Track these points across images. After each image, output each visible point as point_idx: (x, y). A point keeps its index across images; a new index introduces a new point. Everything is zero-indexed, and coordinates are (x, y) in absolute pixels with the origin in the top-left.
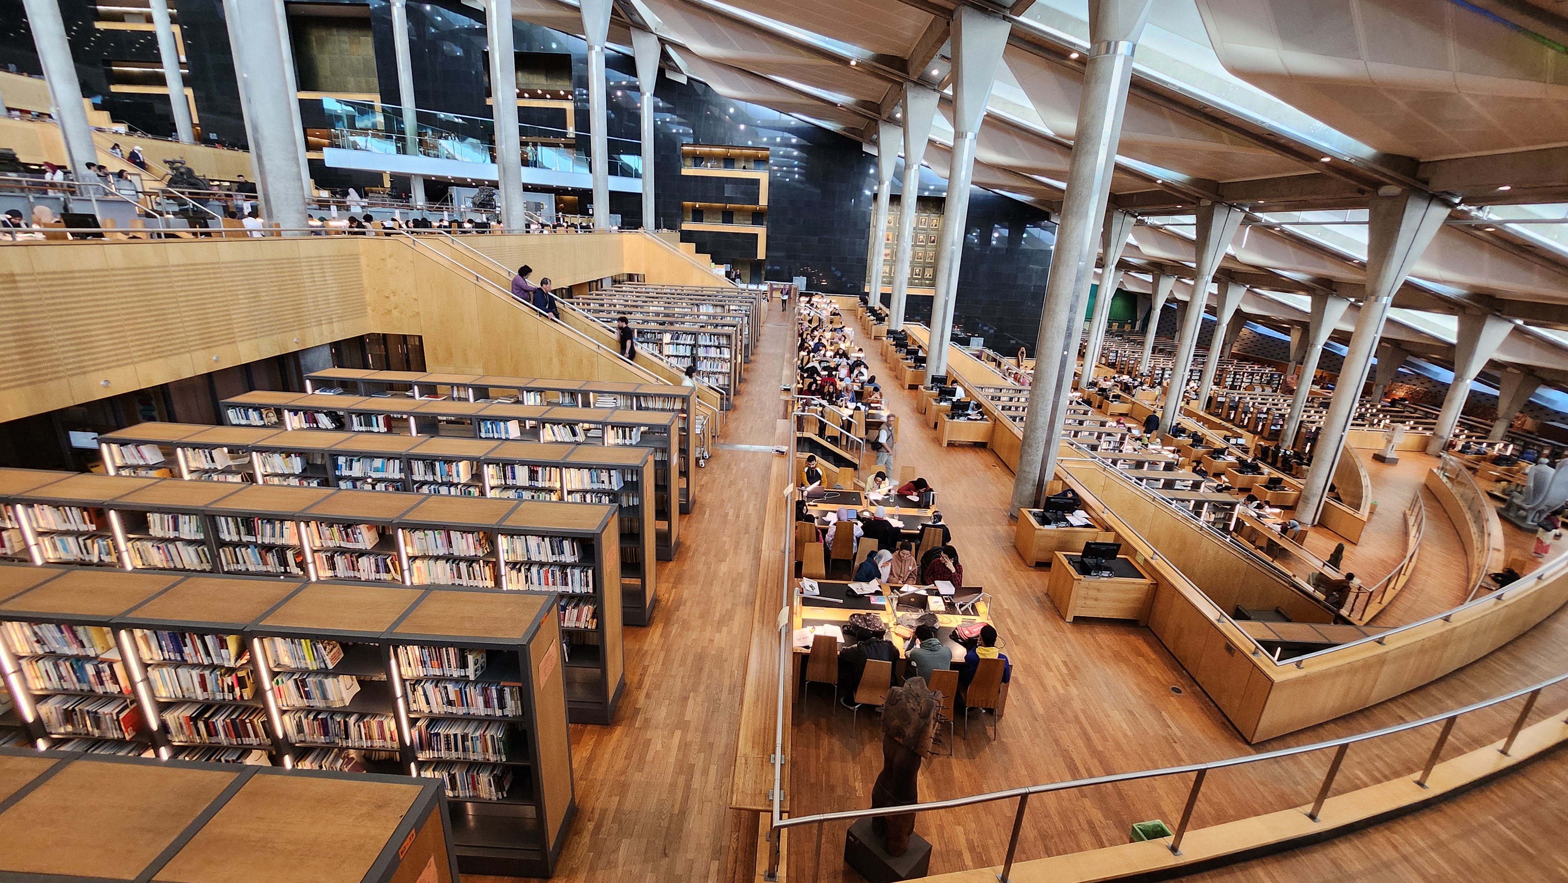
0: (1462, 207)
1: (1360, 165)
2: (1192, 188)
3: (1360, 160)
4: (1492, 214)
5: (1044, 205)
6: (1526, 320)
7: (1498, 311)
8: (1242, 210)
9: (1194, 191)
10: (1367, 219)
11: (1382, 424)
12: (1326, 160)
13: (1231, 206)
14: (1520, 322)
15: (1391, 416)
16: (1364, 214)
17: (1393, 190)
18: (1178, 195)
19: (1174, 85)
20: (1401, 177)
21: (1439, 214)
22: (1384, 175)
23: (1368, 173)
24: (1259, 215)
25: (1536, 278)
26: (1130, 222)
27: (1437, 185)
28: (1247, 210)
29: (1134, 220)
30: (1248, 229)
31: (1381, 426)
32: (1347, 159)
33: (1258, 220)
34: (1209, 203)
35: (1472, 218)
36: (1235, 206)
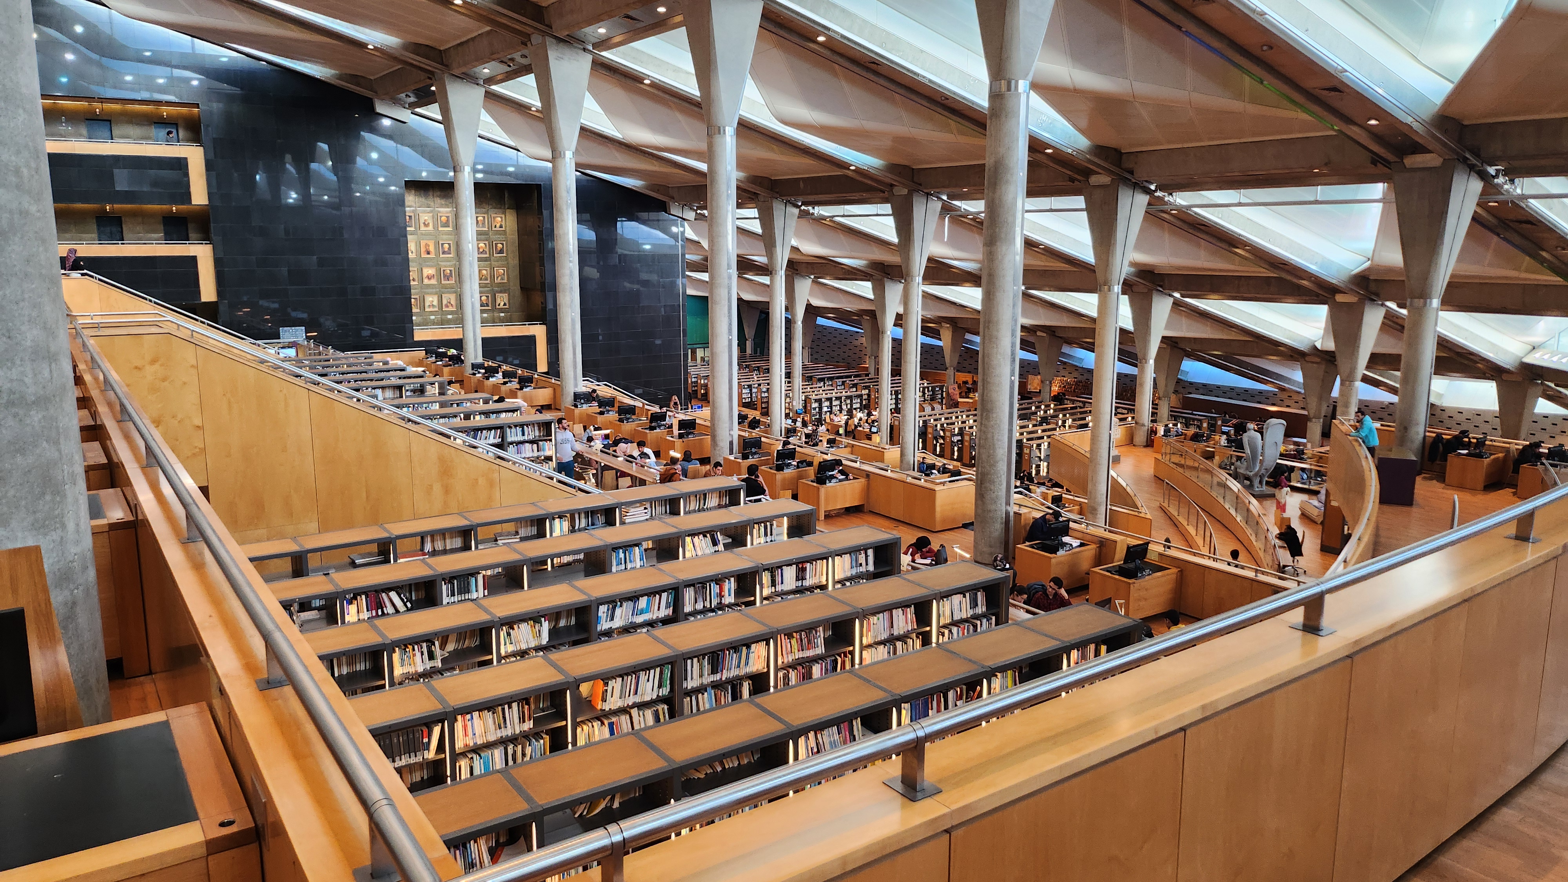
0: (1159, 194)
1: (1080, 157)
2: (890, 175)
3: (1079, 151)
4: (1181, 199)
5: (658, 191)
6: (1183, 292)
7: (1161, 286)
8: (939, 199)
9: (889, 178)
10: (1083, 206)
11: (1067, 425)
12: (1049, 151)
13: (928, 194)
14: (1177, 295)
15: (1071, 414)
16: (1079, 201)
17: (1104, 179)
18: (869, 182)
19: (924, 77)
20: (1113, 168)
21: (1142, 200)
22: (1099, 166)
23: (1086, 164)
24: (957, 203)
25: (1203, 253)
26: (793, 214)
27: (1141, 174)
28: (945, 198)
29: (796, 211)
30: (947, 219)
31: (1067, 428)
32: (1070, 151)
33: (958, 209)
34: (905, 191)
35: (1166, 203)
36: (931, 195)
